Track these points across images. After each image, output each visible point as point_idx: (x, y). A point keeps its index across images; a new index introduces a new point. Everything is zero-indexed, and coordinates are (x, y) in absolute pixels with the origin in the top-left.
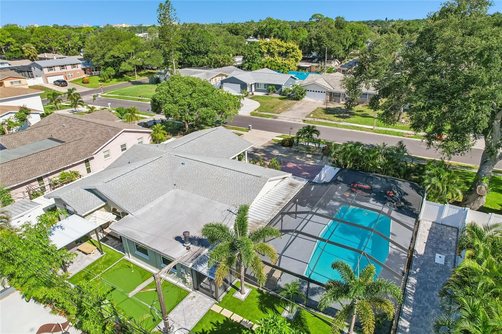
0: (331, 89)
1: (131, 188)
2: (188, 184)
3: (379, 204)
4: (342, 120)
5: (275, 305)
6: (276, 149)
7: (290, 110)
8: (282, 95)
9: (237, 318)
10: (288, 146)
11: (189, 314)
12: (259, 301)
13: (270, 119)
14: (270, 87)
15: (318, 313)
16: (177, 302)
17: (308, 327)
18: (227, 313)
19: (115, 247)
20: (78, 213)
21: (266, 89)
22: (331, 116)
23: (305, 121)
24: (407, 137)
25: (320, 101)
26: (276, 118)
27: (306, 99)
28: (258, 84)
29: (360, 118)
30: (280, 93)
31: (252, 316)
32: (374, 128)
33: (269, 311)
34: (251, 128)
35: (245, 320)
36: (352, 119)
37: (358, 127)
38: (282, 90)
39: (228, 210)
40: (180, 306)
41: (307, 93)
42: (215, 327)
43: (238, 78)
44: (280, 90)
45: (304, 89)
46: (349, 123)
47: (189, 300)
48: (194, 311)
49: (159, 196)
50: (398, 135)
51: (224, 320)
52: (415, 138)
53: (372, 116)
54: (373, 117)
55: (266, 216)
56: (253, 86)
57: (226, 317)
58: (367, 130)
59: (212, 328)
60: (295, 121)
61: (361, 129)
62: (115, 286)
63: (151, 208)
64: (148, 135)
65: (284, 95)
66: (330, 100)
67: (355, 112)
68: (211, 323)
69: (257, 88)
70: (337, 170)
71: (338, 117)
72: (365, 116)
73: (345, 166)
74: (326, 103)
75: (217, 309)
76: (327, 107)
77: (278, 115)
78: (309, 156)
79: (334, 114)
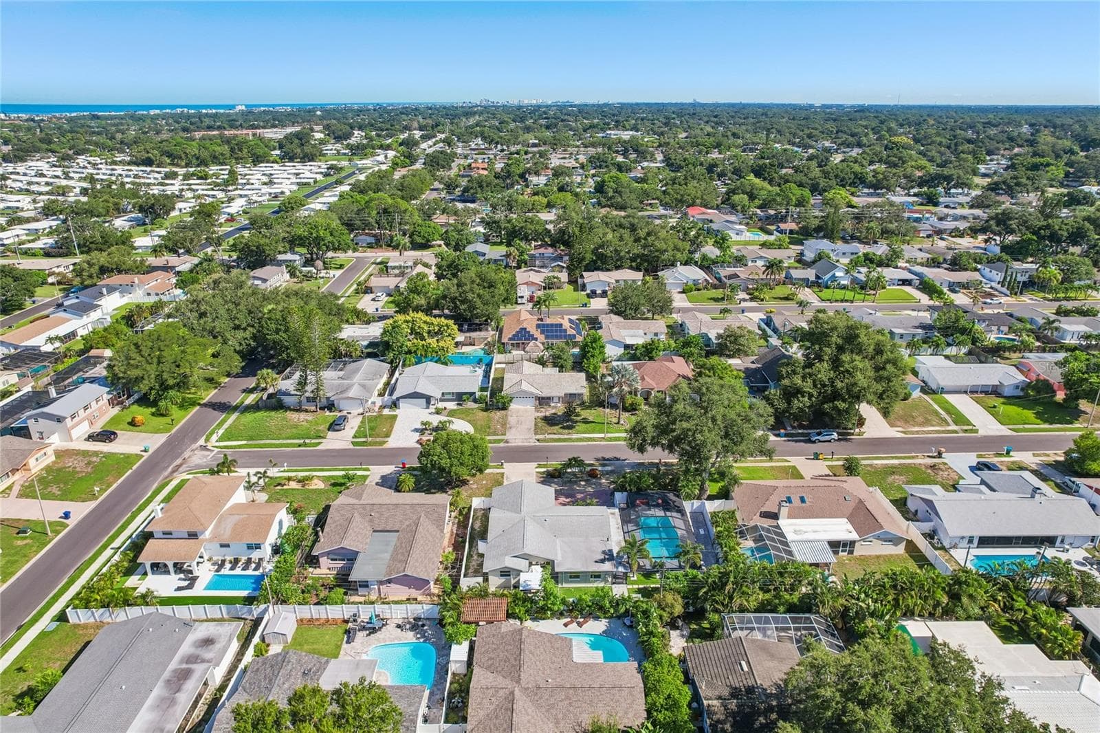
0: (539, 393)
2: (563, 532)
4: (570, 431)
7: (511, 427)
8: (480, 404)
9: (641, 586)
13: (502, 445)
18: (636, 586)
21: (456, 399)
22: (556, 428)
23: (539, 440)
25: (530, 409)
26: (507, 442)
27: (514, 408)
29: (584, 425)
30: (475, 401)
32: (605, 436)
34: (504, 463)
36: (578, 428)
39: (600, 539)
41: (513, 400)
45: (510, 396)
46: (578, 434)
49: (556, 545)
53: (591, 419)
54: (593, 421)
55: (619, 536)
58: (601, 439)
60: (529, 442)
61: (595, 439)
63: (561, 553)
66: (541, 406)
67: (576, 418)
70: (625, 493)
71: (564, 428)
72: (586, 421)
73: (631, 490)
74: (537, 410)
75: (630, 587)
76: (543, 414)
77: (505, 437)
78: (583, 483)
79: (557, 425)
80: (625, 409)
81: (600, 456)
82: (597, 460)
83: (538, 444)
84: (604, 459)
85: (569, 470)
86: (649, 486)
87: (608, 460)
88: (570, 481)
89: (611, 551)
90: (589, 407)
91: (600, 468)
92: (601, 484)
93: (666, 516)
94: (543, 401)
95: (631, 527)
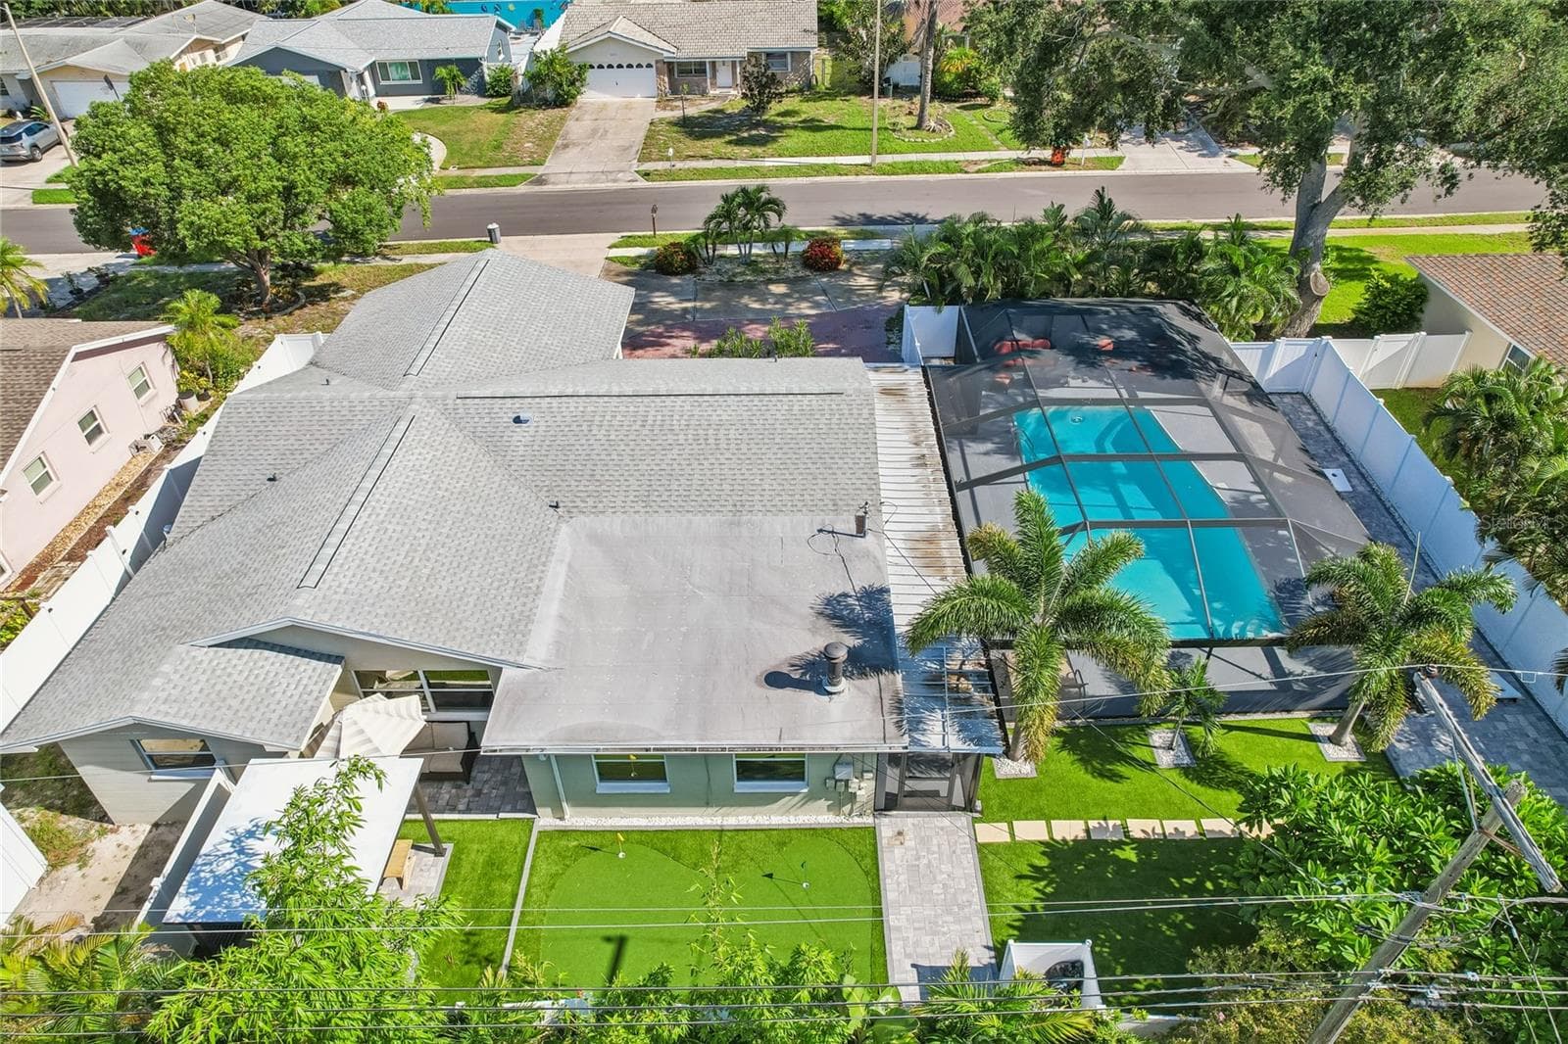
0: (669, 51)
1: (426, 571)
2: (604, 487)
3: (1091, 383)
4: (759, 150)
5: (1121, 748)
6: (658, 290)
7: (566, 146)
8: (491, 96)
9: (1069, 830)
10: (684, 272)
11: (937, 889)
12: (1076, 757)
13: (522, 189)
14: (441, 72)
15: (1227, 719)
16: (867, 873)
17: (1241, 764)
18: (1031, 831)
19: (461, 807)
20: (268, 749)
21: (420, 82)
22: (715, 144)
23: (648, 174)
24: (977, 172)
25: (638, 98)
26: (540, 181)
27: (590, 97)
28: (383, 65)
29: (805, 135)
30: (481, 90)
31: (1097, 804)
32: (873, 160)
33: (1122, 769)
34: (498, 233)
35: (1093, 824)
36: (784, 142)
37: (825, 166)
38: (482, 77)
39: (820, 531)
40: (888, 881)
41: (589, 74)
42: (1043, 883)
43: (304, 51)
44: (475, 77)
45: (577, 61)
46: (786, 156)
47: (898, 852)
48: (941, 872)
49: (544, 565)
50: (949, 171)
51: (1044, 853)
52: (997, 171)
53: (833, 123)
54: (837, 127)
55: (924, 510)
56: (367, 76)
57: (1041, 843)
58: (858, 170)
59: (1037, 890)
60: (615, 181)
61: (837, 170)
62: (615, 929)
63: (561, 617)
64: (158, 349)
65: (498, 95)
66: (674, 90)
67: (779, 119)
68: (1021, 877)
69: (383, 83)
70: (950, 313)
71: (740, 142)
72: (813, 126)
73: (979, 294)
74: (662, 102)
75: (993, 833)
76: (678, 113)
77: (539, 170)
78: (779, 289)
79: (719, 135)
80: (942, 93)
81: (853, 210)
82: (844, 222)
83: (642, 183)
84: (868, 219)
85: (732, 250)
86: (1063, 279)
87: (882, 221)
88: (729, 284)
89: (876, 597)
90: (831, 94)
91: (851, 244)
92: (851, 291)
93: (1134, 400)
94: (684, 75)
95: (982, 458)
